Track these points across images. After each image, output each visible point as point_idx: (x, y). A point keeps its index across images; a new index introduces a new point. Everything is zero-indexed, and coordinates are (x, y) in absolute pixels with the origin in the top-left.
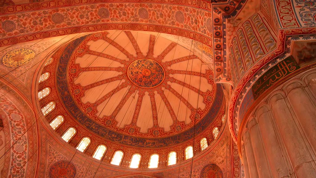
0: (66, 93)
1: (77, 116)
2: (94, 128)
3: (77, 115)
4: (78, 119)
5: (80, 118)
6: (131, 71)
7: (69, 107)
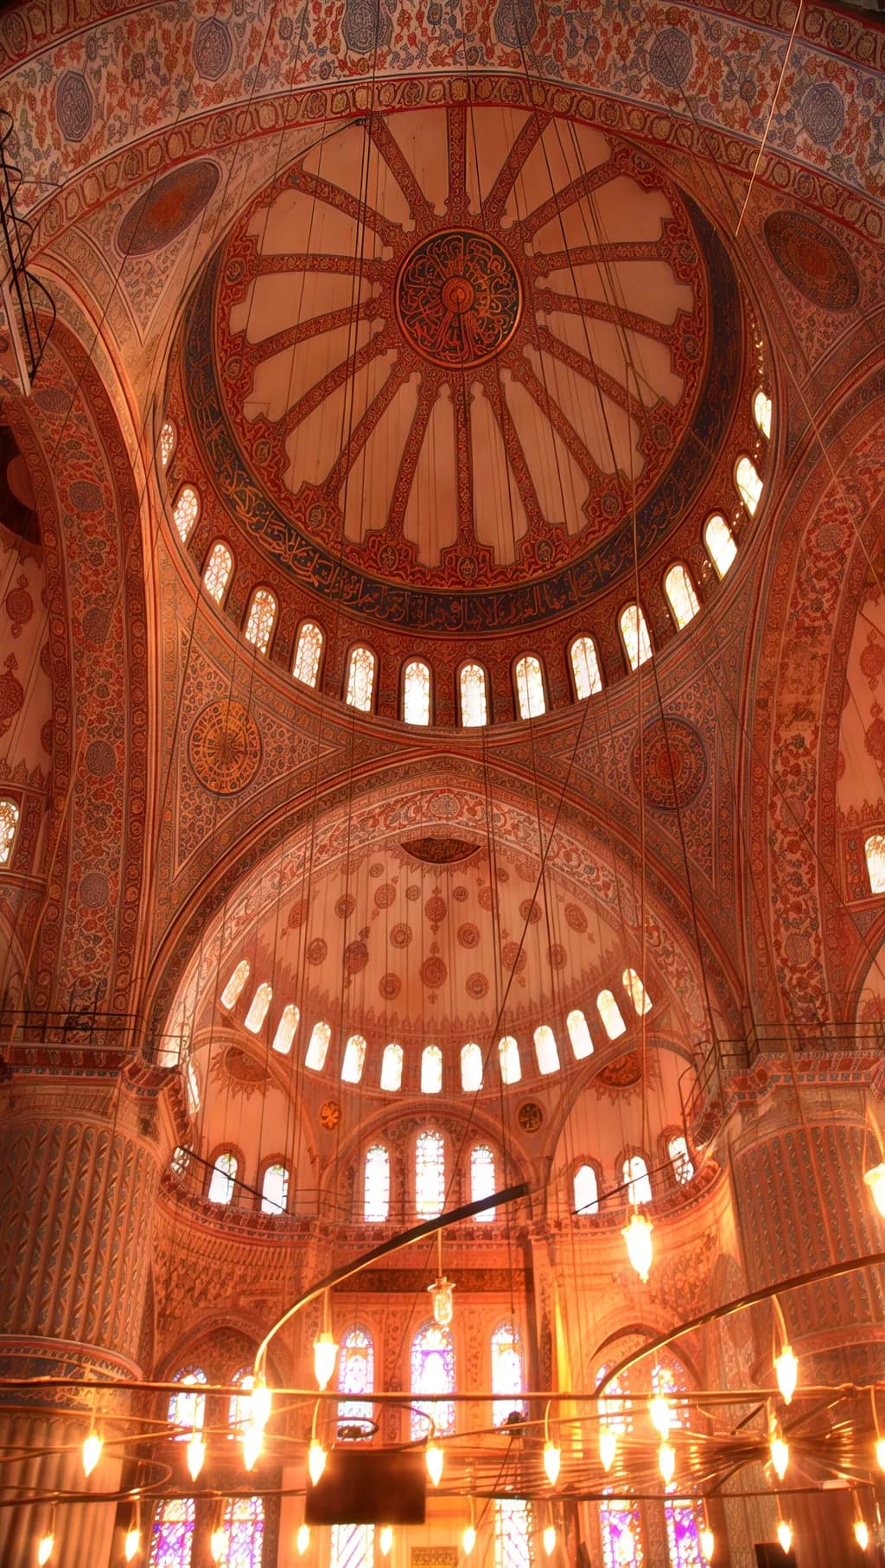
0: (455, 607)
1: (547, 607)
2: (606, 567)
3: (544, 604)
4: (557, 606)
5: (559, 599)
6: (444, 350)
7: (506, 616)
